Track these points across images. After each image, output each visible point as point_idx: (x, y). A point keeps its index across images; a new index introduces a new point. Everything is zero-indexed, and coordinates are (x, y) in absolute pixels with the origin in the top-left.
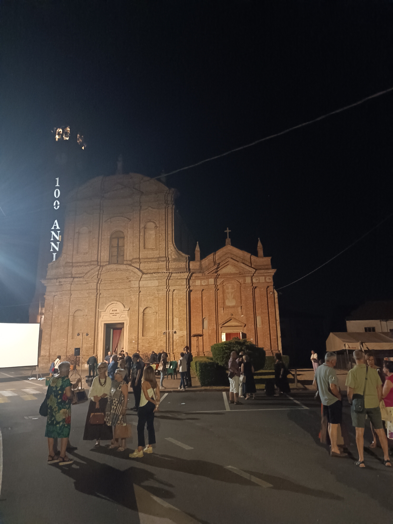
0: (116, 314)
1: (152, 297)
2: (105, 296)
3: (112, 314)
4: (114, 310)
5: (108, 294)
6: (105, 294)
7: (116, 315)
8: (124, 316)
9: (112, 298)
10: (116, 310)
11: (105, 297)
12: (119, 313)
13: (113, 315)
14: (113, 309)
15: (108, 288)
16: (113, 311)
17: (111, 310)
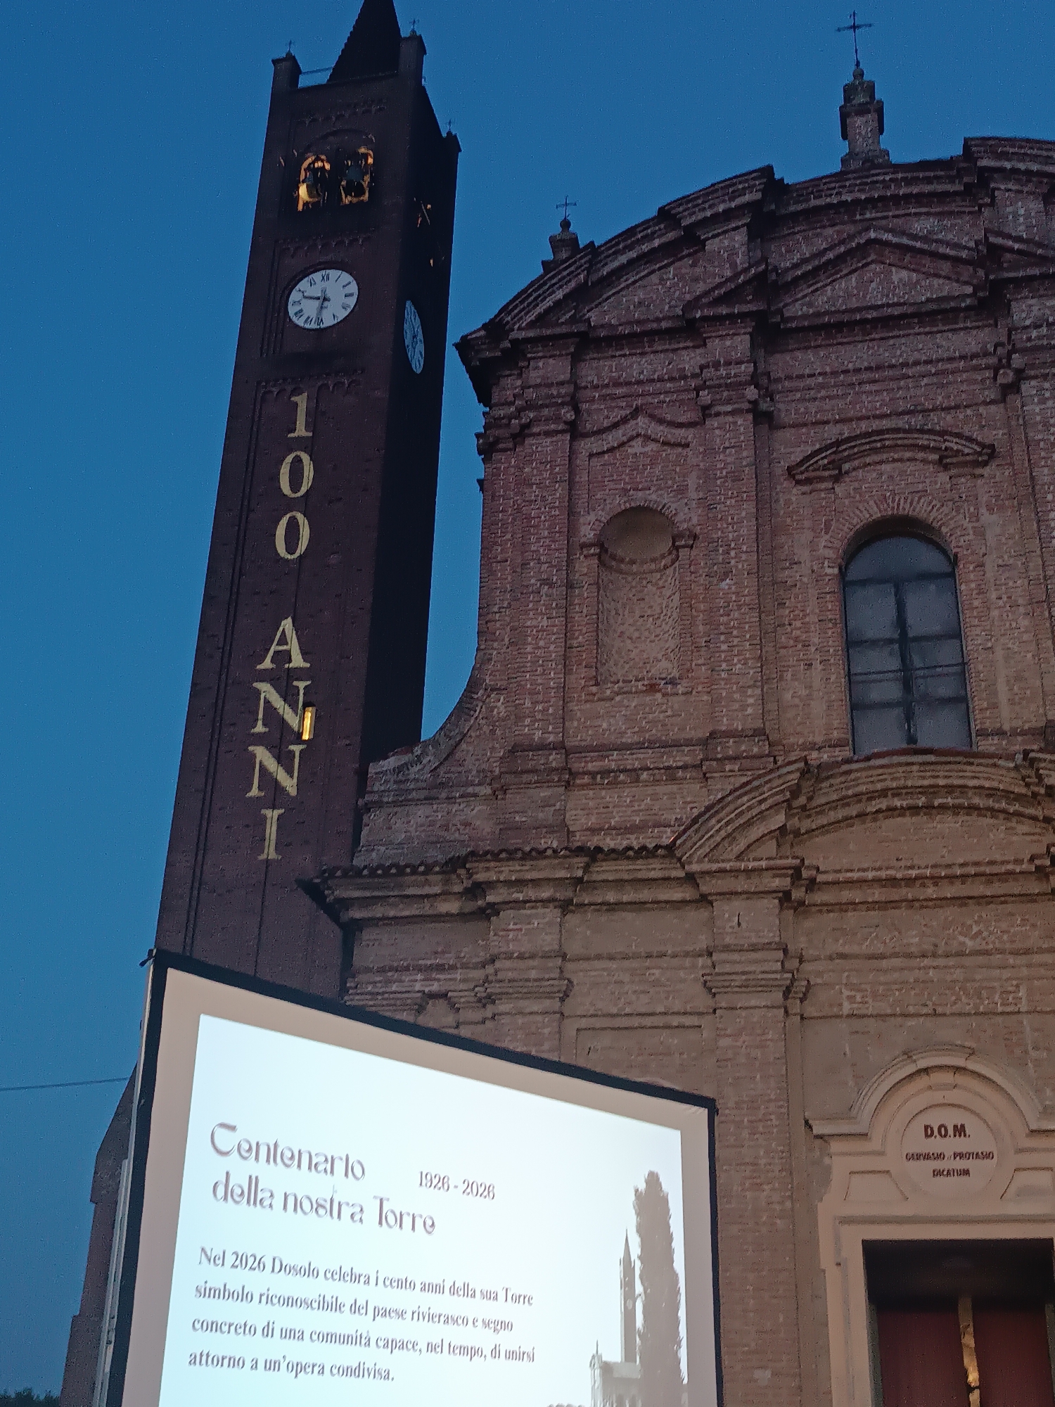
0: (960, 1164)
2: (846, 1008)
3: (927, 1157)
4: (943, 1131)
5: (875, 995)
6: (846, 993)
7: (966, 1172)
8: (1044, 1178)
9: (911, 1022)
10: (960, 1130)
11: (851, 1015)
12: (989, 1156)
13: (937, 1173)
14: (934, 1119)
15: (865, 948)
16: (928, 1132)
17: (918, 1127)
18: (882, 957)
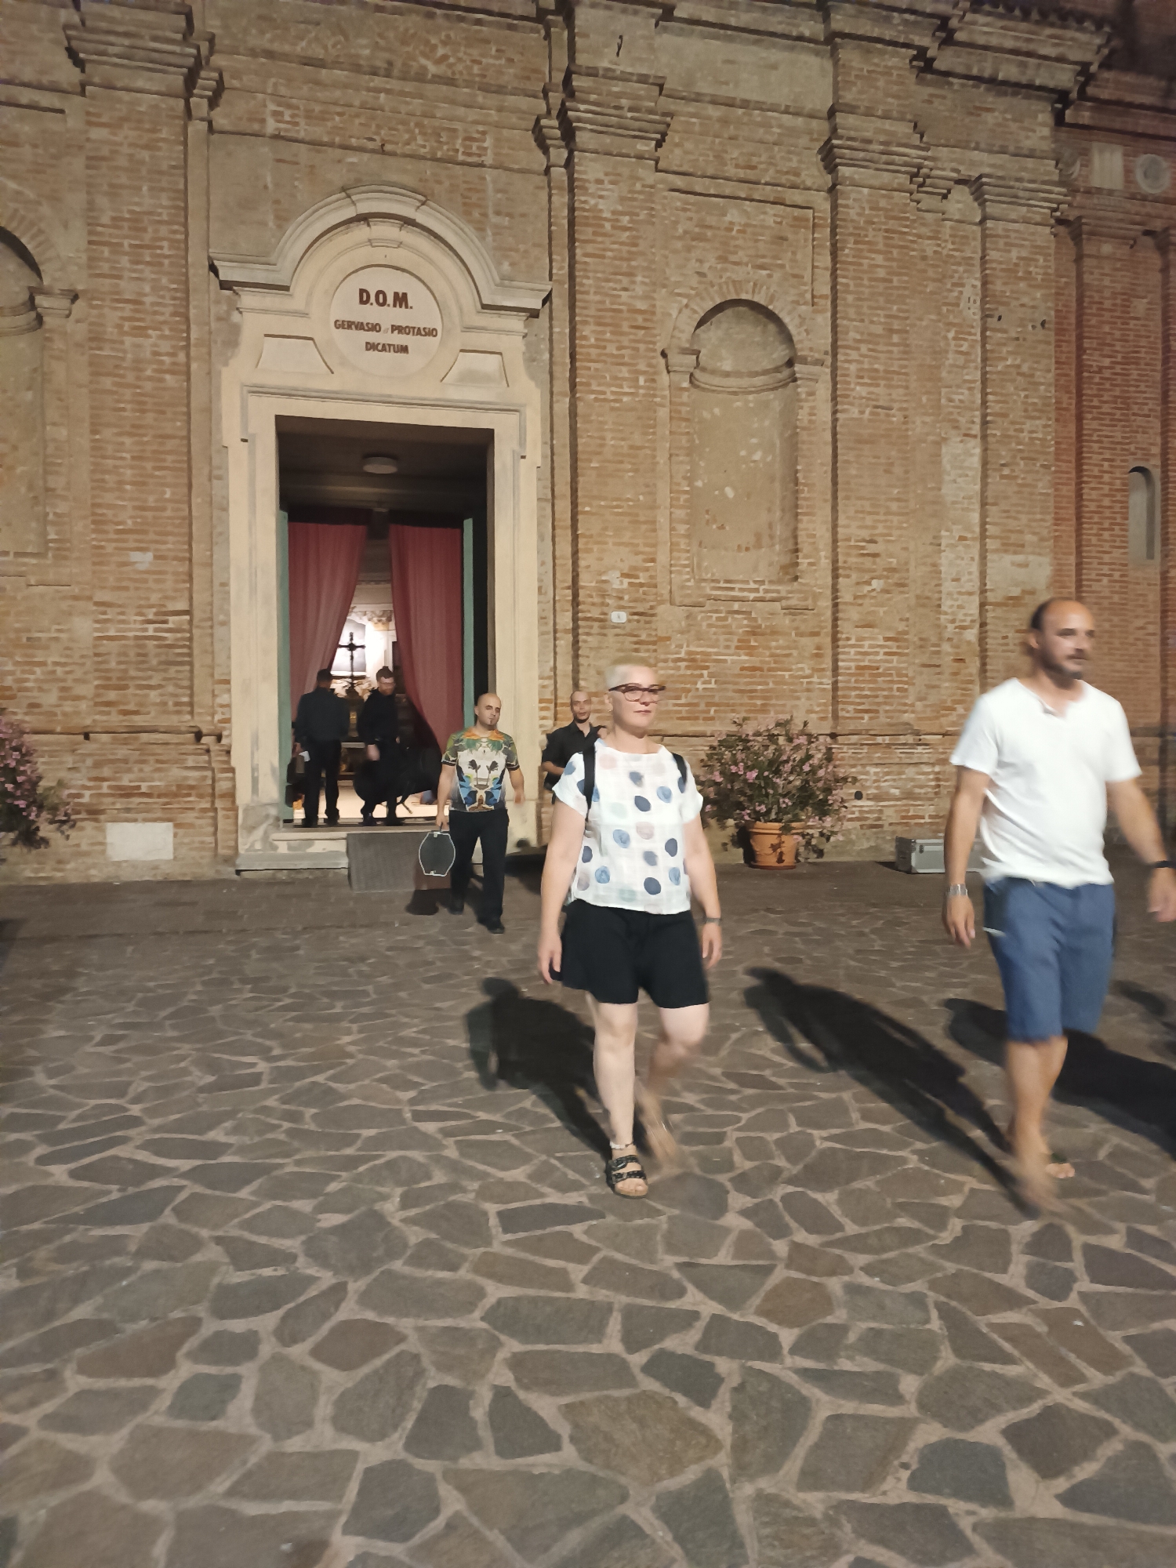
0: (398, 339)
1: (770, 216)
2: (271, 126)
3: (360, 326)
4: (381, 298)
5: (309, 116)
6: (272, 107)
7: (404, 349)
8: (490, 363)
9: (353, 158)
10: (401, 300)
11: (277, 137)
12: (432, 333)
13: (371, 346)
14: (374, 281)
15: (300, 47)
16: (364, 297)
17: (352, 290)
18: (320, 64)
